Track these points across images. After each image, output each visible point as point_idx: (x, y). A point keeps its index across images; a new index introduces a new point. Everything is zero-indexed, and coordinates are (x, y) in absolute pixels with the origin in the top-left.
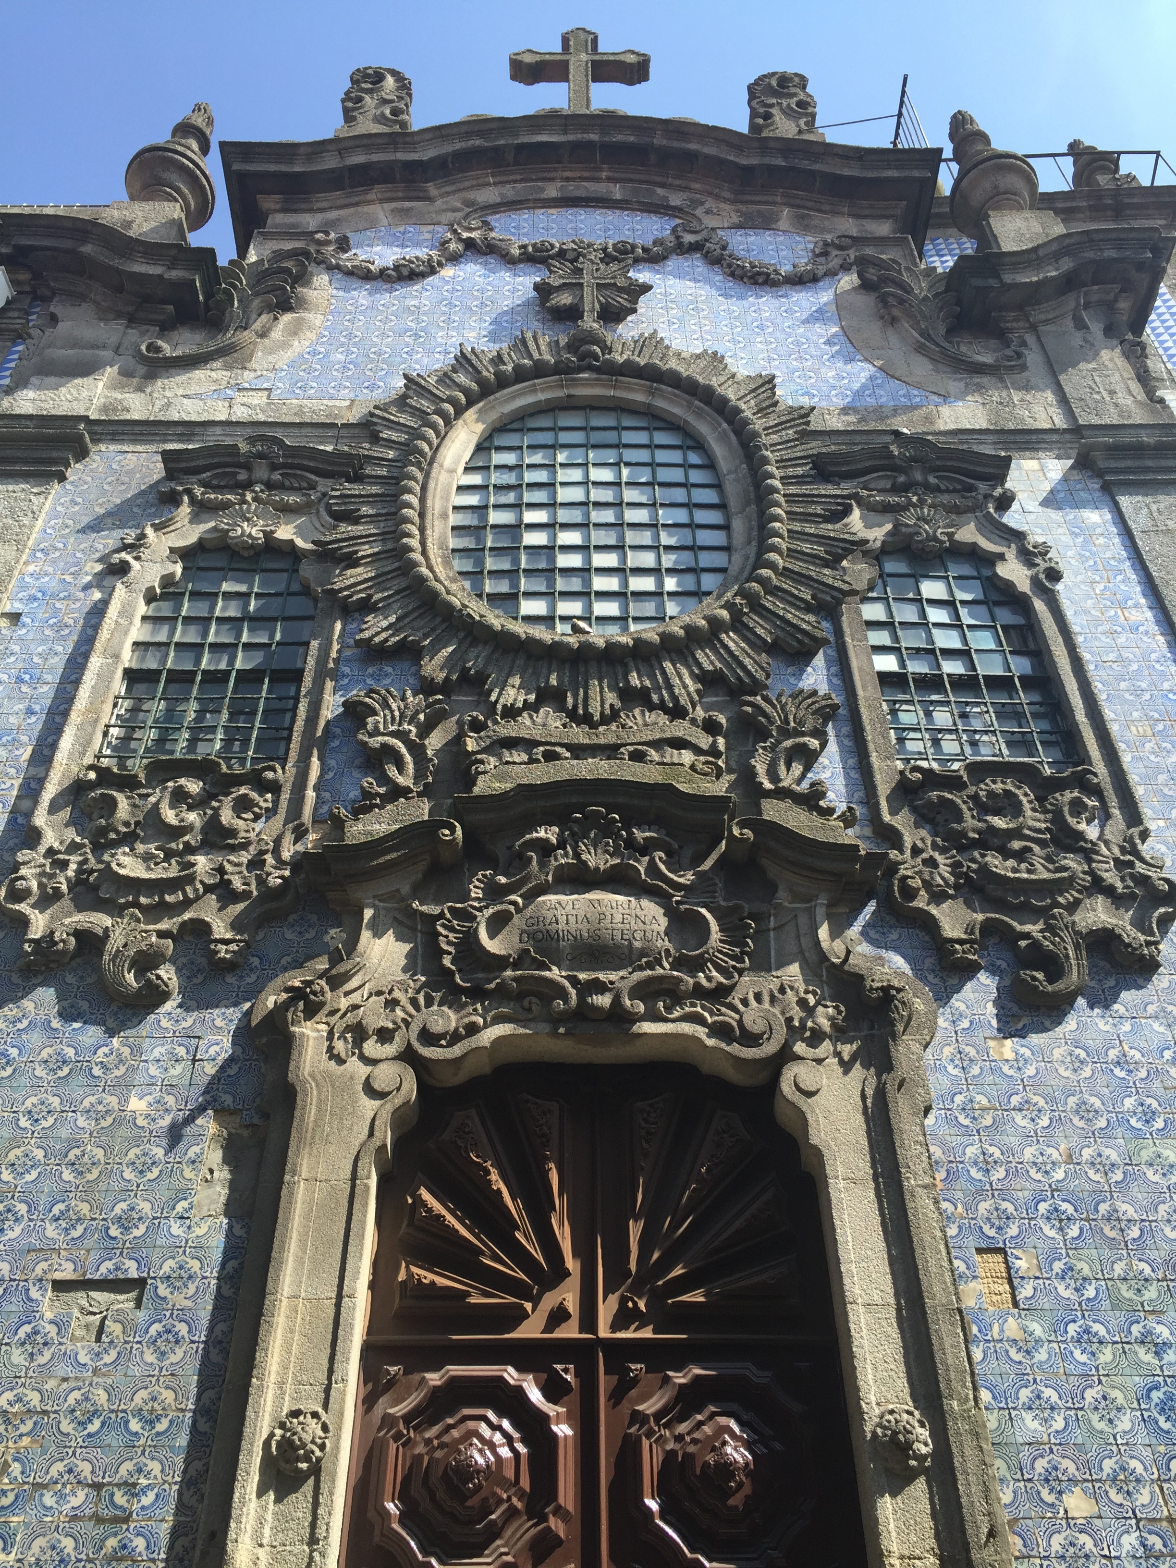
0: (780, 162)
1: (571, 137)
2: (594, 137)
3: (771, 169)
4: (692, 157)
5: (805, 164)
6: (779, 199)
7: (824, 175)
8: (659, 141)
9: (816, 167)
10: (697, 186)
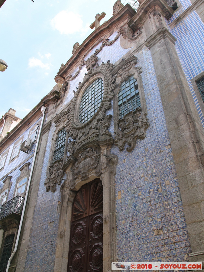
0: (110, 23)
1: (89, 40)
2: (91, 38)
3: (110, 24)
4: (102, 31)
5: (113, 20)
6: (114, 27)
7: (116, 20)
8: (98, 32)
9: (114, 20)
10: (105, 33)
